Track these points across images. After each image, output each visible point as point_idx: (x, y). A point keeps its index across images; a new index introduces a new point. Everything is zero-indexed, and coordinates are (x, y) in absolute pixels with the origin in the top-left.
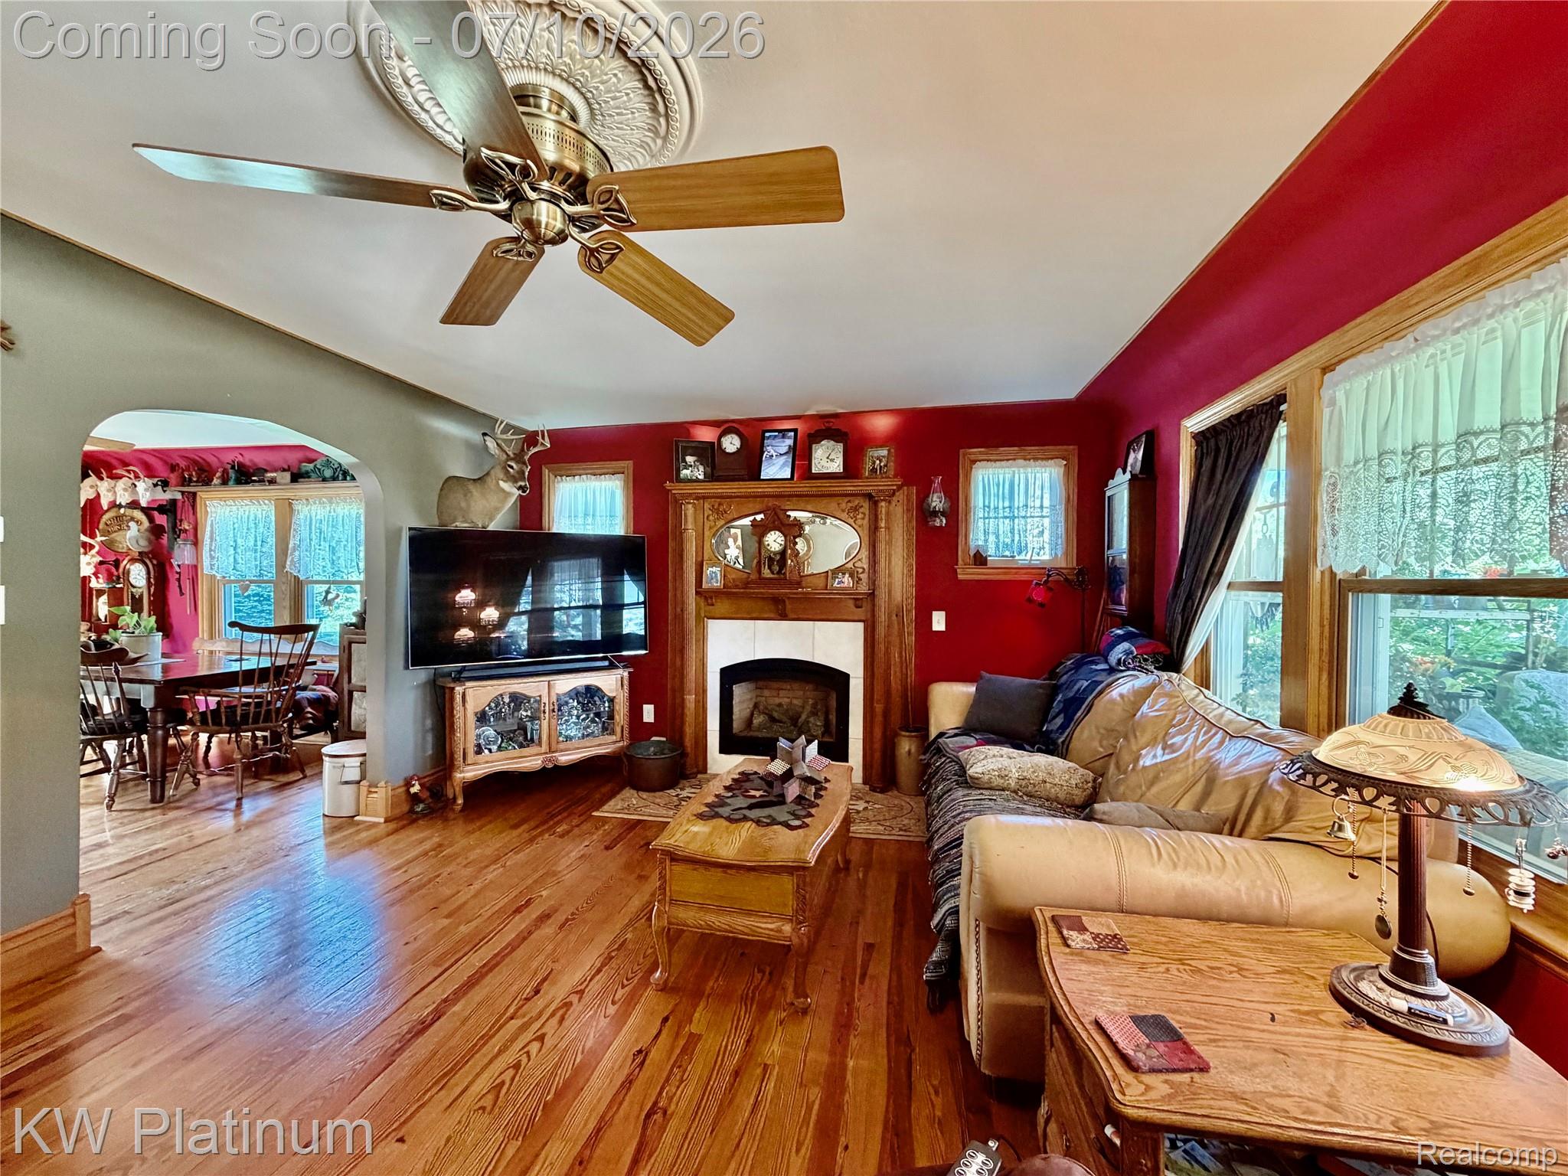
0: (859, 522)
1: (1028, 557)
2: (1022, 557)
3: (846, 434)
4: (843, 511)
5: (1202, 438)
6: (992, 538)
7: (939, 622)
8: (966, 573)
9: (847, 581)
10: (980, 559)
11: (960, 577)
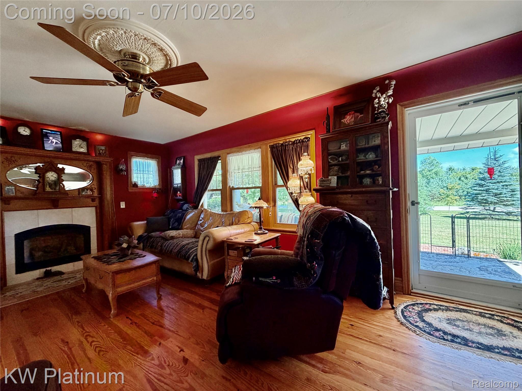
0: (92, 171)
1: (149, 185)
2: (147, 185)
3: (88, 139)
4: (85, 167)
5: (200, 161)
6: (139, 179)
7: (123, 205)
8: (131, 190)
9: (89, 193)
10: (135, 185)
11: (130, 191)
